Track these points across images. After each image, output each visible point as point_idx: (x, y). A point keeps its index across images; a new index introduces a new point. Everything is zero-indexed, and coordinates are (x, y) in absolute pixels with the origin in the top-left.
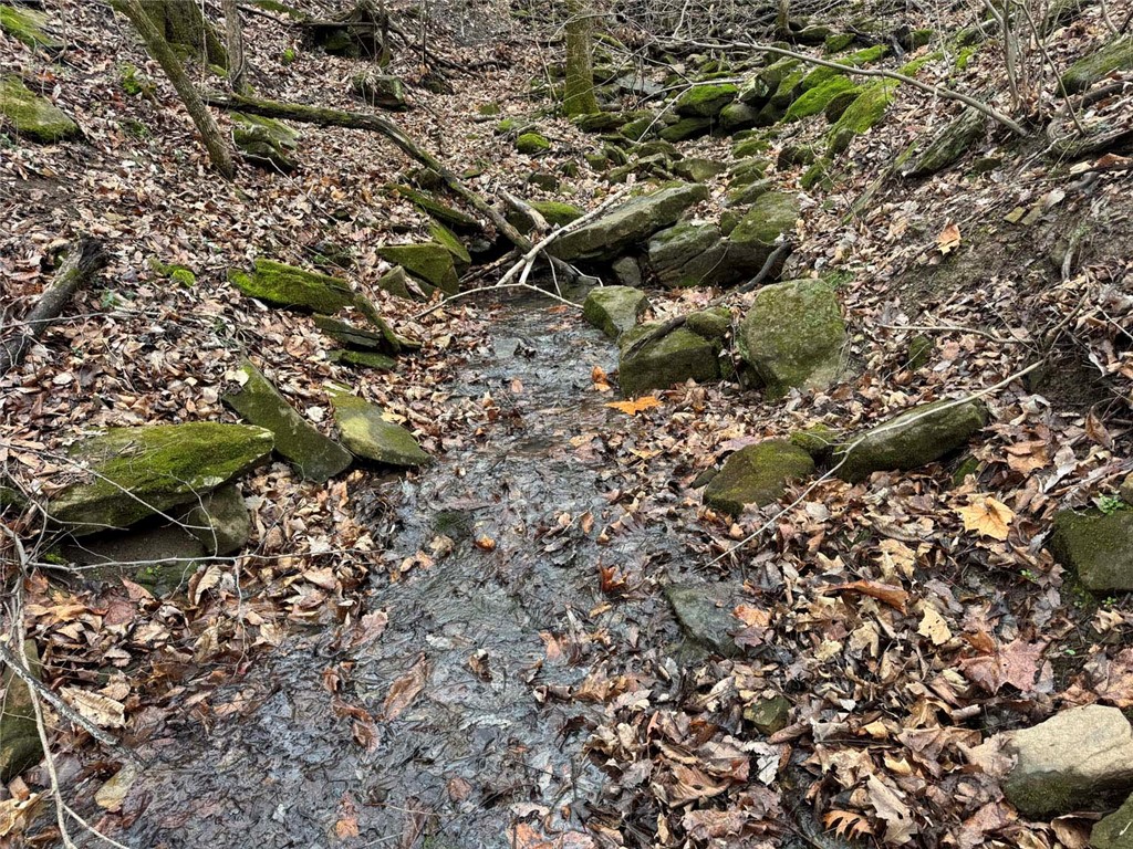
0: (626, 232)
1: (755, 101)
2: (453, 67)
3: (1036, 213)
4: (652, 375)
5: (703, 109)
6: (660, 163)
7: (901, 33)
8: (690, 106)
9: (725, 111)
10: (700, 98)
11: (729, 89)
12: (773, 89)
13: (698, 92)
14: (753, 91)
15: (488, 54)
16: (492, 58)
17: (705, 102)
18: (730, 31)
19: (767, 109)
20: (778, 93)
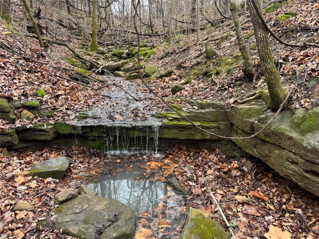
0: (116, 66)
1: (128, 54)
2: (59, 40)
3: (176, 58)
4: (132, 78)
5: (118, 55)
6: (116, 60)
7: (153, 46)
8: (115, 54)
9: (122, 55)
10: (117, 53)
11: (123, 52)
12: (131, 52)
13: (116, 51)
14: (128, 52)
15: (66, 39)
16: (67, 40)
17: (118, 53)
18: (118, 42)
19: (130, 56)
20: (132, 53)
